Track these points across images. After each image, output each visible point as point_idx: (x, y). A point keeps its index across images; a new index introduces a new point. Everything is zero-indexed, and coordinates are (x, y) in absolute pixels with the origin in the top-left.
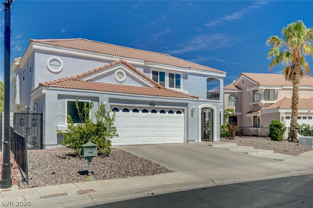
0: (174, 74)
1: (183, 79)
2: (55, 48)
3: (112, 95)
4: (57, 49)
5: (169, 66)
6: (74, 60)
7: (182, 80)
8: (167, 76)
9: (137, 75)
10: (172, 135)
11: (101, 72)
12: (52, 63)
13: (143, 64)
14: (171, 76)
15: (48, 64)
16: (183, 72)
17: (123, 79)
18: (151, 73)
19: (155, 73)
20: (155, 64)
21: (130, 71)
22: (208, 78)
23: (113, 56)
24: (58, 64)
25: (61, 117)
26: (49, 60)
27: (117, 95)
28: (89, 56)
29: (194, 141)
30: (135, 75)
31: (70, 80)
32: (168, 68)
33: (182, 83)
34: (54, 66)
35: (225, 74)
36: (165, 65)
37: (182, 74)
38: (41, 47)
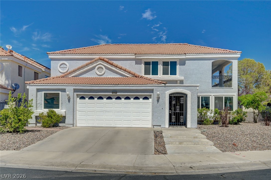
0: (168, 62)
1: (179, 65)
2: (63, 56)
3: (76, 86)
4: (64, 56)
5: (159, 55)
6: (77, 62)
7: (178, 67)
8: (160, 65)
9: (114, 68)
10: (137, 119)
11: (83, 69)
12: (62, 66)
13: (134, 57)
14: (165, 64)
15: (59, 67)
16: (180, 59)
17: (103, 72)
18: (142, 64)
19: (147, 64)
20: (144, 56)
21: (108, 65)
22: (213, 61)
23: (106, 54)
24: (65, 66)
25: (40, 104)
26: (59, 65)
27: (80, 86)
28: (87, 57)
29: (160, 126)
30: (113, 68)
31: (59, 77)
32: (159, 57)
33: (179, 70)
34: (63, 68)
35: (239, 53)
36: (155, 55)
37: (179, 61)
38: (53, 56)
